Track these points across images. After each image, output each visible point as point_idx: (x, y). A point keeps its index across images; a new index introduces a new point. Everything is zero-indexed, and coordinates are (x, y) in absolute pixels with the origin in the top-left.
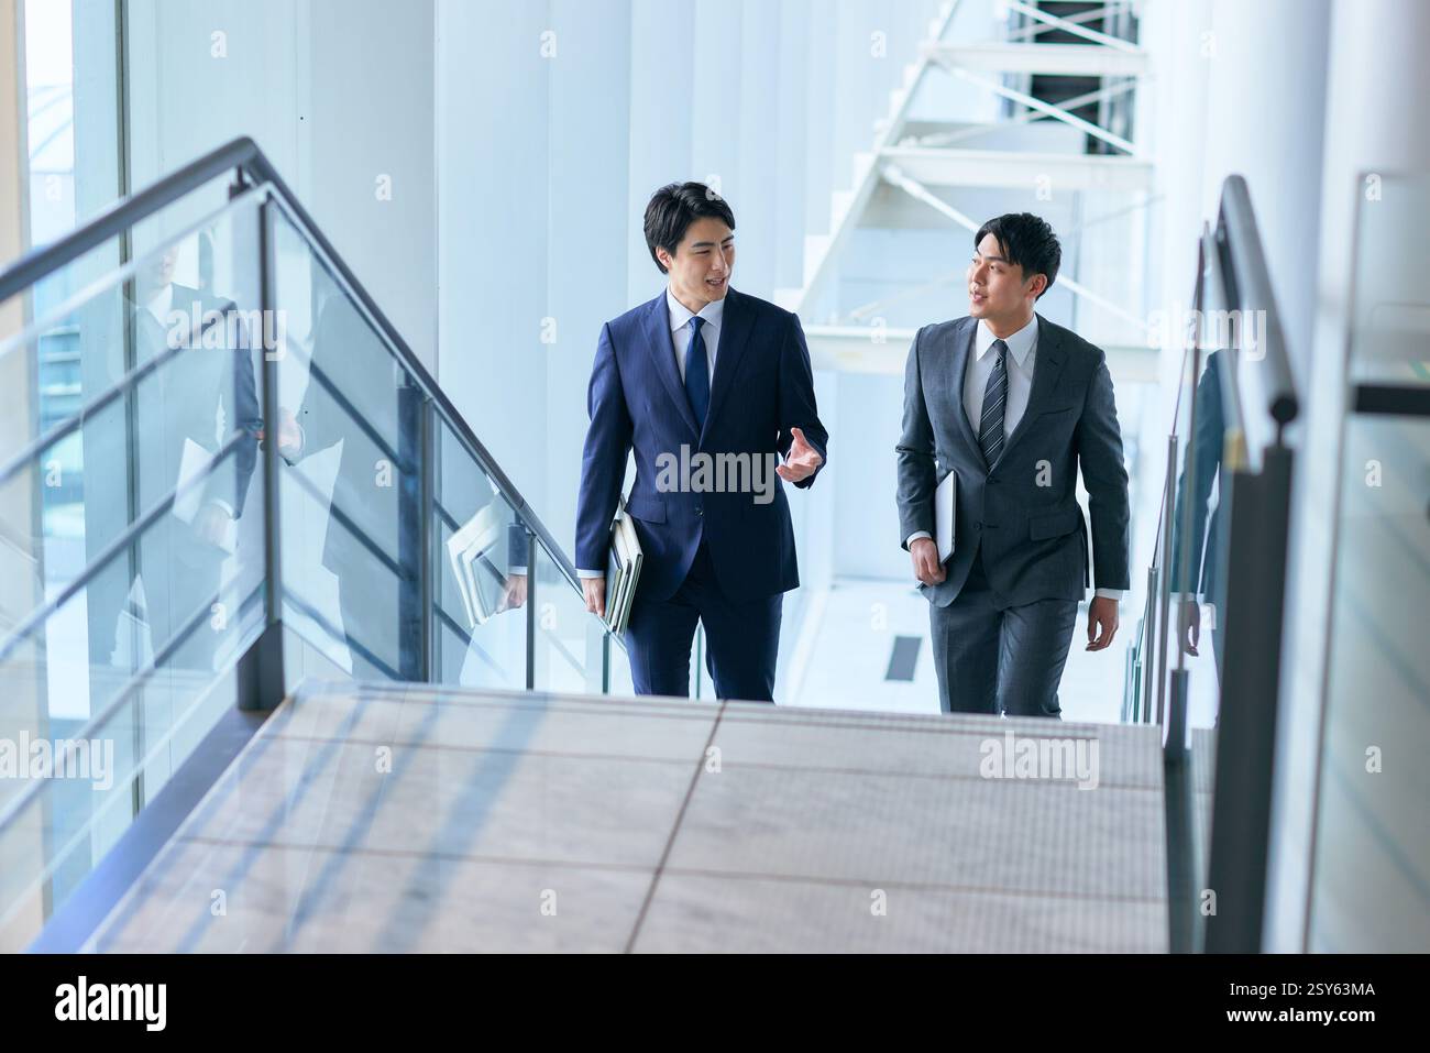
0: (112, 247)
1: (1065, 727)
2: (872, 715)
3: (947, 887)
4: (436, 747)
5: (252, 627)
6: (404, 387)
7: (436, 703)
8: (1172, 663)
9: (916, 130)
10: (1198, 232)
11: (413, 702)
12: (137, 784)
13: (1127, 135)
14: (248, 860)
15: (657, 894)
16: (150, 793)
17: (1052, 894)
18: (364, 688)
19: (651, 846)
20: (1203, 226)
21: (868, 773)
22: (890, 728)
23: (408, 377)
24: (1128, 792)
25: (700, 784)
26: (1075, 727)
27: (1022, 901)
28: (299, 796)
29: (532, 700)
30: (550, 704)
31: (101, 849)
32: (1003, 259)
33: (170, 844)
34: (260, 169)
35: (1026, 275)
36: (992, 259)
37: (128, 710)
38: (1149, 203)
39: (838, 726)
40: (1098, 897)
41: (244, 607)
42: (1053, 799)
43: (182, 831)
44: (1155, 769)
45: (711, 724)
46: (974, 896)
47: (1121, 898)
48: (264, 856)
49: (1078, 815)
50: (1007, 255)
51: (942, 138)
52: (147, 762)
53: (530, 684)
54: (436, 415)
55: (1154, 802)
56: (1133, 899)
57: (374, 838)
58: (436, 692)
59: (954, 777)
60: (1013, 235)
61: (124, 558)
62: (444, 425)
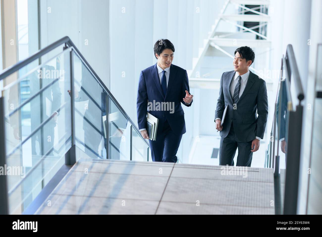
0: (37, 61)
1: (252, 169)
2: (208, 166)
3: (225, 205)
4: (110, 173)
5: (69, 146)
6: (103, 92)
7: (110, 163)
8: (276, 154)
9: (218, 34)
10: (281, 57)
11: (105, 163)
12: (43, 182)
13: (265, 35)
14: (68, 199)
15: (160, 207)
16: (46, 184)
17: (249, 207)
18: (94, 160)
19: (158, 195)
20: (282, 56)
21: (207, 179)
22: (212, 169)
23: (104, 90)
24: (266, 183)
25: (169, 182)
26: (254, 169)
27: (242, 208)
28: (79, 184)
29: (131, 163)
30: (136, 164)
31: (35, 197)
32: (241, 58)
33: (50, 195)
34: (70, 43)
35: (247, 61)
36: (238, 58)
37: (41, 165)
38: (270, 50)
39: (200, 168)
40: (259, 207)
41: (67, 142)
42: (249, 185)
43: (53, 192)
44: (272, 178)
45: (172, 168)
46: (231, 207)
47: (264, 207)
48: (71, 198)
49: (255, 189)
50: (242, 57)
51: (223, 36)
52: (45, 177)
53: (131, 159)
54: (110, 98)
55: (272, 185)
56: (267, 207)
57: (96, 194)
58: (110, 161)
59: (227, 180)
60: (243, 52)
61: (40, 131)
62: (111, 101)
